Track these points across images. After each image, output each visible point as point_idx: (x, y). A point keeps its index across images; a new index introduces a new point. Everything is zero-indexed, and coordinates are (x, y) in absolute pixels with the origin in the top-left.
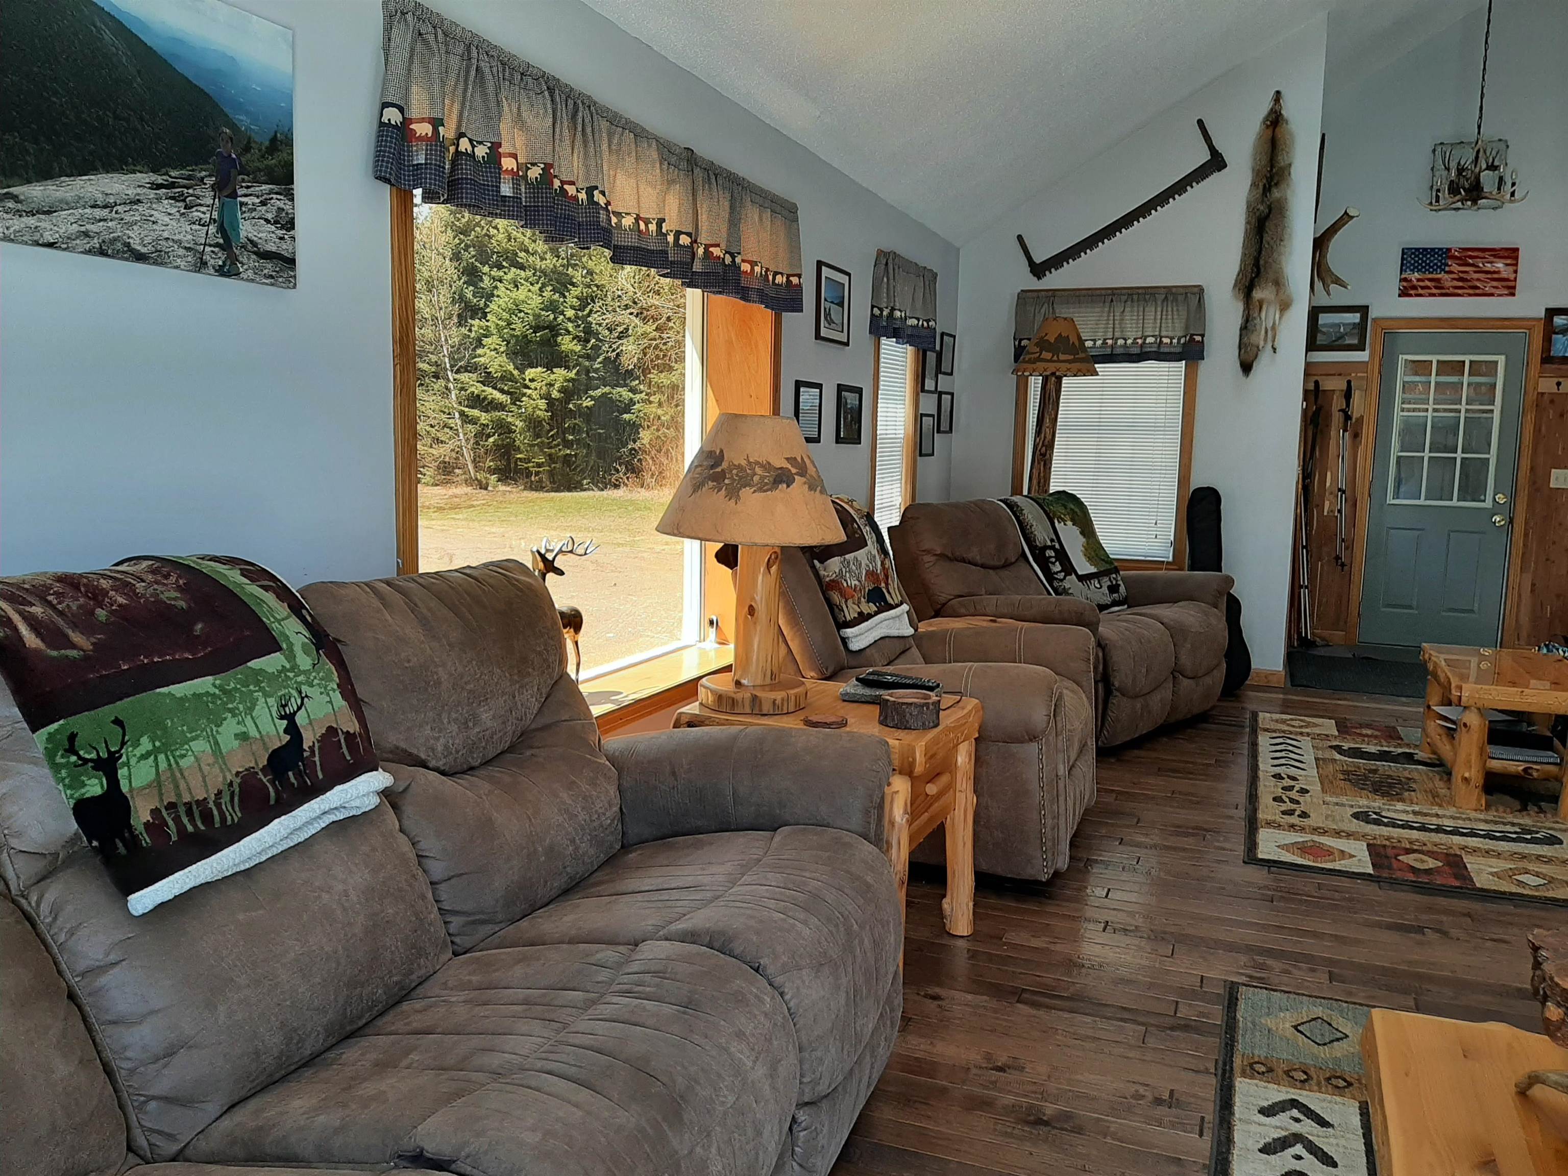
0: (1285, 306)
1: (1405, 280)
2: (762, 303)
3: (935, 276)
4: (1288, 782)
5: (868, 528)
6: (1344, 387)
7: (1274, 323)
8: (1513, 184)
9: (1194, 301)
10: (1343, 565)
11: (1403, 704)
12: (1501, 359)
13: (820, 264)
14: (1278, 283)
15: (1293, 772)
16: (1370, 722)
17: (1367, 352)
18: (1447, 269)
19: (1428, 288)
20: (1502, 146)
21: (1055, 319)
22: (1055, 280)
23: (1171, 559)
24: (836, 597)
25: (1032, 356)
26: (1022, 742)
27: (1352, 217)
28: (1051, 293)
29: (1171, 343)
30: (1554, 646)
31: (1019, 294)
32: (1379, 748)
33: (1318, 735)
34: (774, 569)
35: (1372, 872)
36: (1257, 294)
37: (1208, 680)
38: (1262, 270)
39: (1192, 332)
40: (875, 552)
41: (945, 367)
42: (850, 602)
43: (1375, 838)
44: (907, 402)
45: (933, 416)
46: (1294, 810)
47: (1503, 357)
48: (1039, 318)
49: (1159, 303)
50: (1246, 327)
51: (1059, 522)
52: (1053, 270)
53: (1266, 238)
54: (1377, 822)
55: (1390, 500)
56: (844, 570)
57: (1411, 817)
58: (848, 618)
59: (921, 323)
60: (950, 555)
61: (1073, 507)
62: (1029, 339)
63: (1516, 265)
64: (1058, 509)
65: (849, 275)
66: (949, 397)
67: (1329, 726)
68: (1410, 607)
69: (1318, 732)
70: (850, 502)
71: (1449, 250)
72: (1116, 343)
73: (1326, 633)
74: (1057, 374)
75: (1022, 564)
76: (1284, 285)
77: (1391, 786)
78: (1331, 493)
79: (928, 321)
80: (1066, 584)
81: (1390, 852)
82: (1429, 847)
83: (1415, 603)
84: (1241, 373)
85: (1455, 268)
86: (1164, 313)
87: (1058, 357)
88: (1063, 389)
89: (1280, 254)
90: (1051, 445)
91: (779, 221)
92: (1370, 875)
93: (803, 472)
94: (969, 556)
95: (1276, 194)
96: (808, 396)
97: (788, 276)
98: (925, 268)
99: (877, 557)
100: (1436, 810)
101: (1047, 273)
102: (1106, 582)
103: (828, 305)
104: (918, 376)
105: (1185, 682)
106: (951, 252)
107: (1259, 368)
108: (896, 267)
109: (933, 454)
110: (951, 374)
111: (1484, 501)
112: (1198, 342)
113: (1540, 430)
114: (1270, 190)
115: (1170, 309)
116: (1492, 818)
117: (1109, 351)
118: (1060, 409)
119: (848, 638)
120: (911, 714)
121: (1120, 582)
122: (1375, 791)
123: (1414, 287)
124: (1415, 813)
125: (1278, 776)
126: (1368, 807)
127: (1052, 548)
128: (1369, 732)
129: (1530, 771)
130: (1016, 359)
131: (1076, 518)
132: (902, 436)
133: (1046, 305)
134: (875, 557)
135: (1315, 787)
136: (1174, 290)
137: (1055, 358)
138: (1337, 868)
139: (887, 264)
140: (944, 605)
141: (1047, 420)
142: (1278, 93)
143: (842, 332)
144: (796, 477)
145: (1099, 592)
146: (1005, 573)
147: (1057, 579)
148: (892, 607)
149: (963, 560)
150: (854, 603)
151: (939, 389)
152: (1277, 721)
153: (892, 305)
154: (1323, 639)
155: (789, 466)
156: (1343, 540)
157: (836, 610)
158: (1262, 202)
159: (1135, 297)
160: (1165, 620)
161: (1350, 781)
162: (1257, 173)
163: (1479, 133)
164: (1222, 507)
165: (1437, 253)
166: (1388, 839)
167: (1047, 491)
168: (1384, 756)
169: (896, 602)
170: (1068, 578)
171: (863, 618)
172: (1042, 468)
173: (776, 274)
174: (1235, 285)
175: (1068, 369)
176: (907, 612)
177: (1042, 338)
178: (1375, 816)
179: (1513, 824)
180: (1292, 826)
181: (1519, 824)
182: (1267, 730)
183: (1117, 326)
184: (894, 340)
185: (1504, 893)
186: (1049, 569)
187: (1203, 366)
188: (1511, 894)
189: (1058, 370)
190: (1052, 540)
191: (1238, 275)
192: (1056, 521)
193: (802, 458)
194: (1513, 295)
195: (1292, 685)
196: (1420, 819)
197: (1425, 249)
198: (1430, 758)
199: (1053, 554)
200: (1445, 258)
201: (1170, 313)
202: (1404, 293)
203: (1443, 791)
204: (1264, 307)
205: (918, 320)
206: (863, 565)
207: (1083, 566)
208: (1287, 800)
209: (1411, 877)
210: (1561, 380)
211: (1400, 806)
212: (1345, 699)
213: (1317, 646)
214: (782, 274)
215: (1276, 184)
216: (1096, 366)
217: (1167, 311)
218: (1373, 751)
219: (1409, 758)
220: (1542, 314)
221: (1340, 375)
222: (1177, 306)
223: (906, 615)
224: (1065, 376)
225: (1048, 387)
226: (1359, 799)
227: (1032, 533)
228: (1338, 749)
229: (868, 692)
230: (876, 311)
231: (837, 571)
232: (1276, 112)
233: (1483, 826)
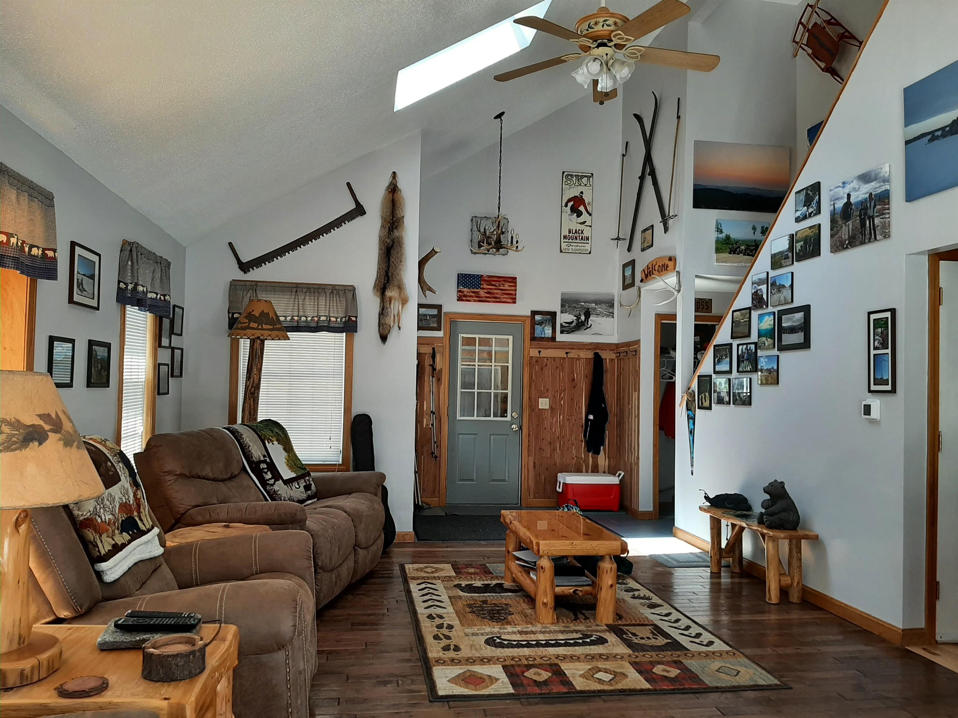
0: (404, 301)
1: (460, 291)
2: (17, 269)
3: (169, 264)
4: (438, 621)
5: (121, 465)
6: (431, 351)
7: (398, 312)
8: (517, 242)
9: (350, 296)
10: (436, 457)
11: (483, 546)
12: (511, 338)
13: (73, 245)
14: (400, 288)
15: (439, 611)
16: (470, 563)
17: (442, 332)
18: (481, 286)
19: (472, 297)
20: (506, 221)
21: (259, 300)
22: (255, 275)
23: (341, 462)
24: (90, 534)
25: (243, 325)
26: (271, 652)
27: (437, 252)
28: (254, 283)
29: (336, 321)
30: (570, 507)
31: (231, 283)
32: (482, 583)
33: (445, 577)
34: (23, 528)
35: (513, 692)
36: (389, 293)
37: (374, 548)
38: (391, 279)
39: (350, 315)
40: (128, 485)
41: (177, 330)
42: (104, 536)
43: (505, 660)
44: (147, 354)
45: (167, 365)
46: (449, 645)
47: (511, 337)
48: (246, 300)
49: (328, 294)
50: (382, 313)
51: (269, 443)
52: (255, 268)
53: (392, 260)
54: (501, 646)
55: (459, 418)
56: (98, 507)
57: (518, 637)
58: (103, 552)
59: (159, 296)
60: (187, 474)
61: (277, 431)
62: (239, 313)
63: (516, 286)
64: (268, 433)
65: (99, 255)
66: (180, 351)
67: (447, 570)
68: (472, 480)
69: (444, 575)
70: (103, 442)
71: (482, 276)
72: (300, 319)
73: (427, 500)
74: (261, 338)
75: (244, 476)
76: (403, 289)
77: (498, 612)
78: (427, 414)
79: (164, 296)
80: (276, 487)
81: (518, 670)
82: (538, 661)
83: (475, 477)
84: (380, 341)
85: (485, 286)
86: (331, 302)
87: (262, 326)
88: (265, 348)
89: (400, 270)
90: (258, 387)
91: (36, 204)
92: (512, 694)
93: (57, 427)
94: (204, 474)
95: (396, 233)
96: (61, 349)
97: (44, 250)
98: (161, 257)
99: (130, 490)
100: (530, 628)
101: (251, 269)
102: (302, 483)
103: (80, 277)
104: (156, 336)
105: (361, 552)
106: (180, 250)
107: (391, 338)
108: (139, 254)
109: (168, 393)
110: (181, 335)
111: (506, 417)
112: (354, 321)
113: (532, 378)
114: (392, 231)
115: (335, 299)
116: (562, 629)
117: (295, 324)
118: (264, 361)
119: (103, 571)
120: (177, 665)
121: (312, 482)
122: (492, 619)
123: (465, 296)
124: (521, 633)
125: (430, 617)
126: (492, 633)
127: (264, 462)
128: (472, 570)
129: (577, 592)
130: (231, 326)
131: (280, 438)
132: (143, 380)
133: (251, 291)
134: (127, 491)
135: (456, 622)
136: (337, 287)
137: (260, 327)
138: (492, 693)
139: (131, 251)
140: (183, 514)
141: (255, 370)
142: (394, 173)
143: (93, 299)
144: (49, 433)
145: (298, 491)
146: (230, 484)
147: (269, 484)
148: (144, 533)
149: (199, 477)
150: (108, 537)
151: (172, 346)
152: (417, 570)
153: (136, 281)
154: (427, 504)
155: (41, 423)
156: (435, 442)
157: (91, 546)
158: (388, 238)
159: (312, 290)
160: (347, 510)
161: (474, 612)
162: (384, 219)
163: (499, 212)
164: (372, 426)
165: (476, 277)
166: (513, 658)
167: (256, 419)
168: (486, 589)
169: (148, 527)
170: (277, 483)
171: (117, 549)
172: (252, 403)
173: (31, 247)
174: (374, 288)
175: (269, 335)
176: (158, 535)
177: (250, 313)
178: (498, 641)
179: (577, 632)
180: (452, 660)
181: (580, 631)
182: (413, 578)
183: (301, 308)
184: (137, 308)
185: (594, 692)
186: (264, 477)
187: (358, 337)
188: (599, 691)
189: (262, 335)
190: (264, 456)
191: (376, 280)
192: (266, 442)
193: (57, 414)
194: (515, 303)
195: (418, 540)
196: (524, 637)
197: (470, 275)
198: (512, 586)
199: (266, 466)
200: (480, 281)
201: (335, 302)
202: (460, 299)
203: (529, 611)
204: (392, 302)
205: (157, 294)
206: (117, 499)
207: (287, 473)
208: (442, 637)
209: (537, 690)
210: (540, 350)
211: (510, 629)
212: (451, 547)
213: (424, 509)
214: (38, 248)
215: (396, 228)
216: (288, 333)
217: (333, 300)
218: (480, 585)
219: (499, 588)
220: (529, 314)
221: (428, 344)
222: (339, 298)
223: (157, 538)
224: (266, 339)
225: (255, 347)
226: (484, 627)
227: (250, 451)
228: (458, 586)
229: (127, 638)
230: (122, 285)
231: (91, 510)
232: (394, 184)
233: (561, 636)
